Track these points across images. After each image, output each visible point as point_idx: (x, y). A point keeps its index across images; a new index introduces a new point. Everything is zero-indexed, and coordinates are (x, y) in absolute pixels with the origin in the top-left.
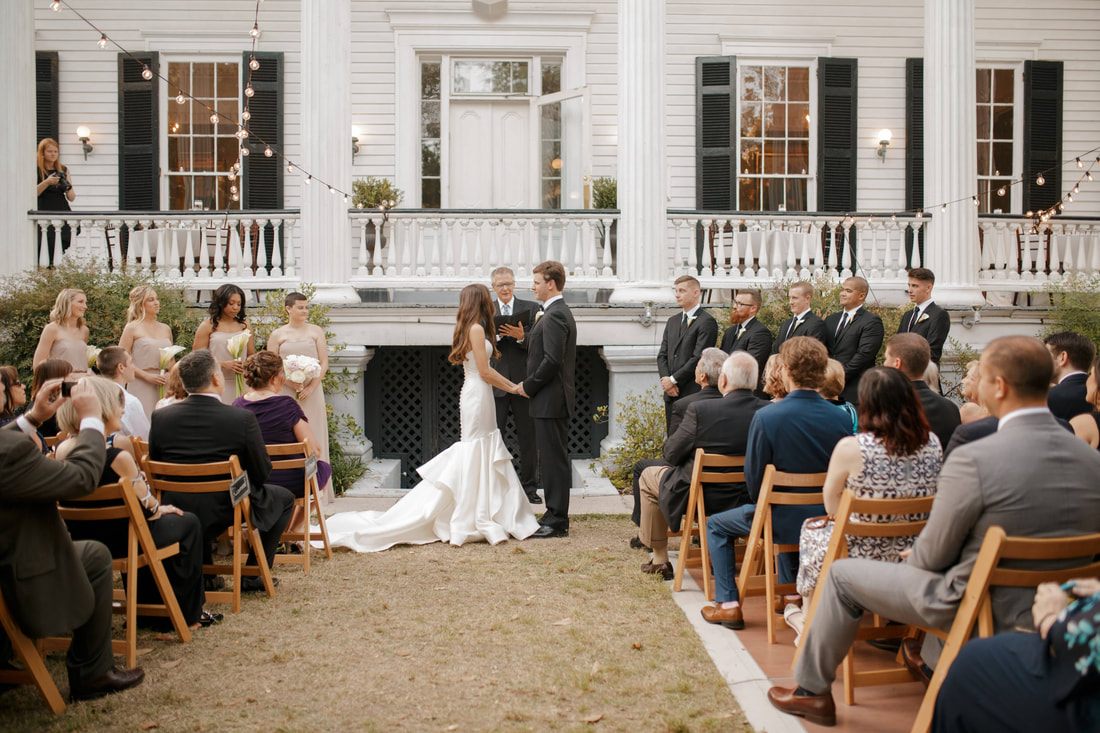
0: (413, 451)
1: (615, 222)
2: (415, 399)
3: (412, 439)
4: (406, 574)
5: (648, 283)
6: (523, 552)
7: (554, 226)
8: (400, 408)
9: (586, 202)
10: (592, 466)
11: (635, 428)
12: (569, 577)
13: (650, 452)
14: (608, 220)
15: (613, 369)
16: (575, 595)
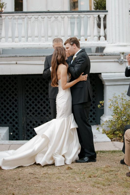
0: (14, 123)
1: (105, 16)
2: (14, 99)
3: (14, 117)
4: (20, 179)
5: (121, 44)
6: (71, 169)
7: (78, 18)
8: (8, 103)
9: (90, 7)
10: (98, 129)
11: (117, 110)
12: (94, 179)
13: (124, 121)
14: (102, 15)
15: (106, 84)
16: (98, 187)
